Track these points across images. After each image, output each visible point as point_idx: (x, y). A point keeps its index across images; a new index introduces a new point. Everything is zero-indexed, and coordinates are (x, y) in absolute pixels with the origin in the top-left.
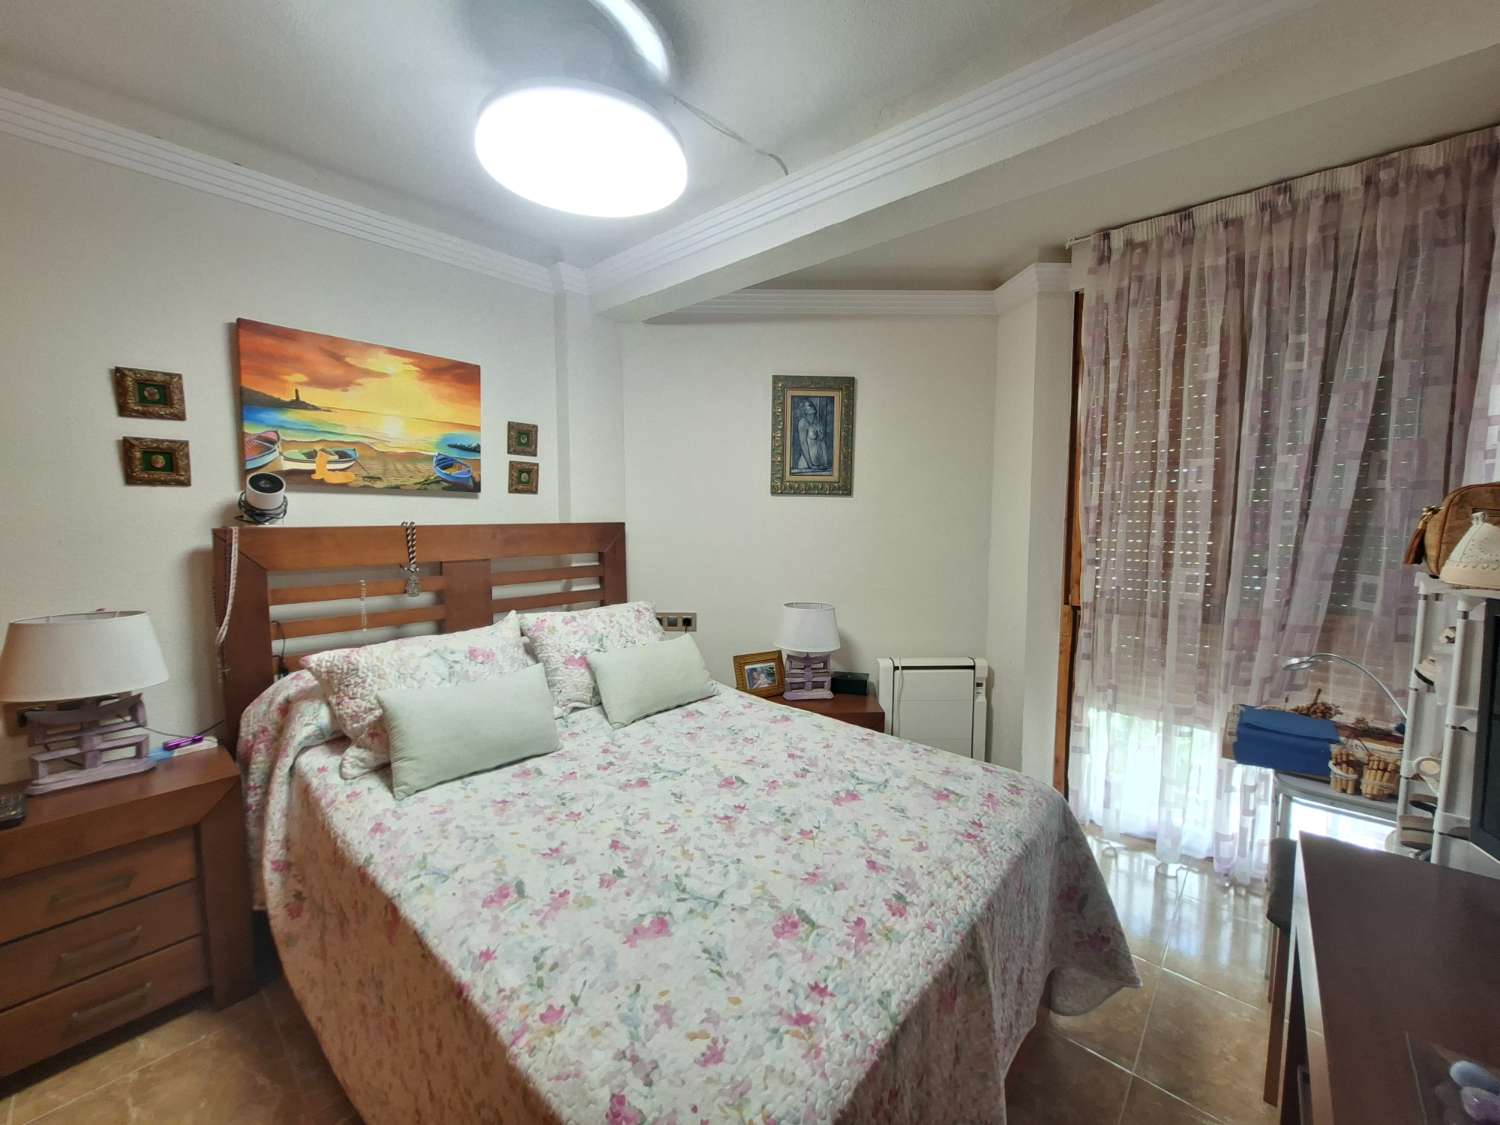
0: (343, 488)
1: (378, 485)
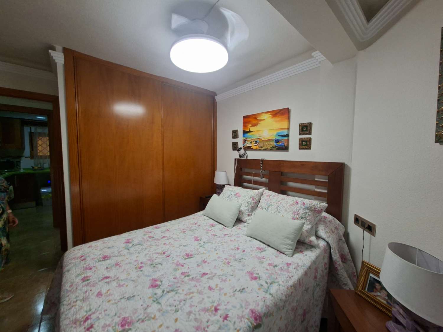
0: (256, 150)
1: (262, 149)
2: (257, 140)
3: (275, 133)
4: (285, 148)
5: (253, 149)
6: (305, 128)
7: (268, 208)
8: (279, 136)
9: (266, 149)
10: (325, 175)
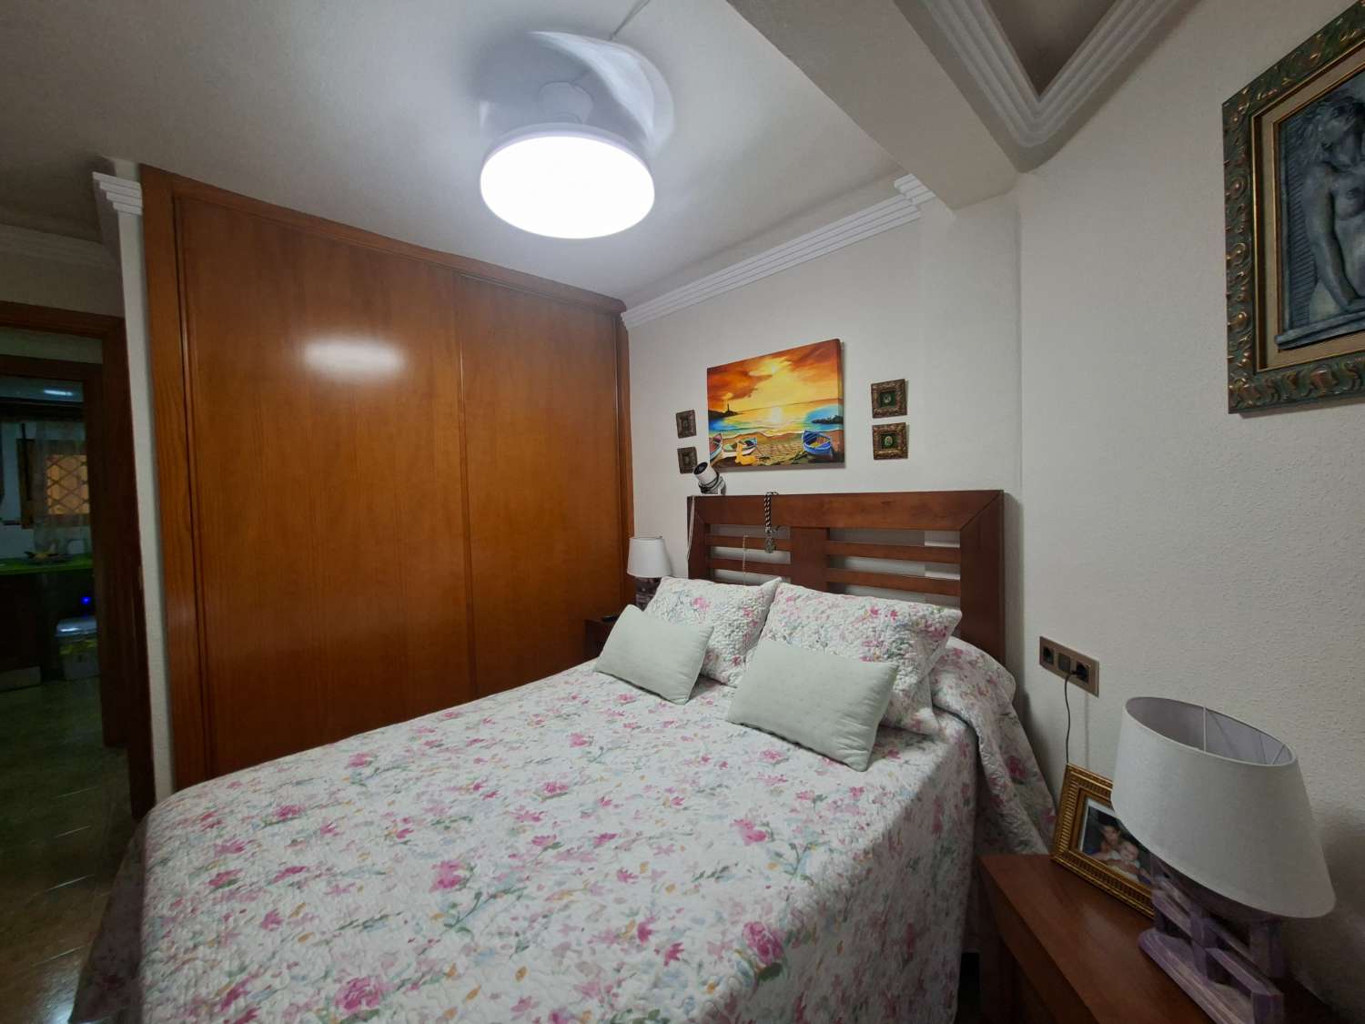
0: (749, 467)
1: (768, 463)
2: (750, 439)
3: (803, 415)
4: (835, 458)
5: (739, 464)
6: (890, 397)
7: (790, 635)
8: (814, 422)
9: (778, 464)
10: (952, 529)
